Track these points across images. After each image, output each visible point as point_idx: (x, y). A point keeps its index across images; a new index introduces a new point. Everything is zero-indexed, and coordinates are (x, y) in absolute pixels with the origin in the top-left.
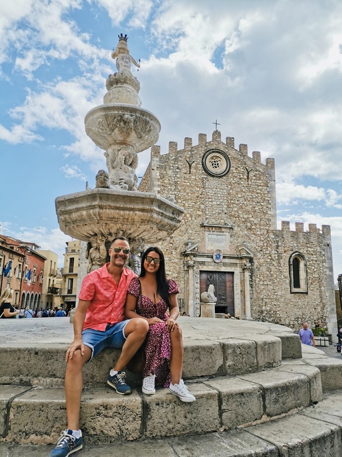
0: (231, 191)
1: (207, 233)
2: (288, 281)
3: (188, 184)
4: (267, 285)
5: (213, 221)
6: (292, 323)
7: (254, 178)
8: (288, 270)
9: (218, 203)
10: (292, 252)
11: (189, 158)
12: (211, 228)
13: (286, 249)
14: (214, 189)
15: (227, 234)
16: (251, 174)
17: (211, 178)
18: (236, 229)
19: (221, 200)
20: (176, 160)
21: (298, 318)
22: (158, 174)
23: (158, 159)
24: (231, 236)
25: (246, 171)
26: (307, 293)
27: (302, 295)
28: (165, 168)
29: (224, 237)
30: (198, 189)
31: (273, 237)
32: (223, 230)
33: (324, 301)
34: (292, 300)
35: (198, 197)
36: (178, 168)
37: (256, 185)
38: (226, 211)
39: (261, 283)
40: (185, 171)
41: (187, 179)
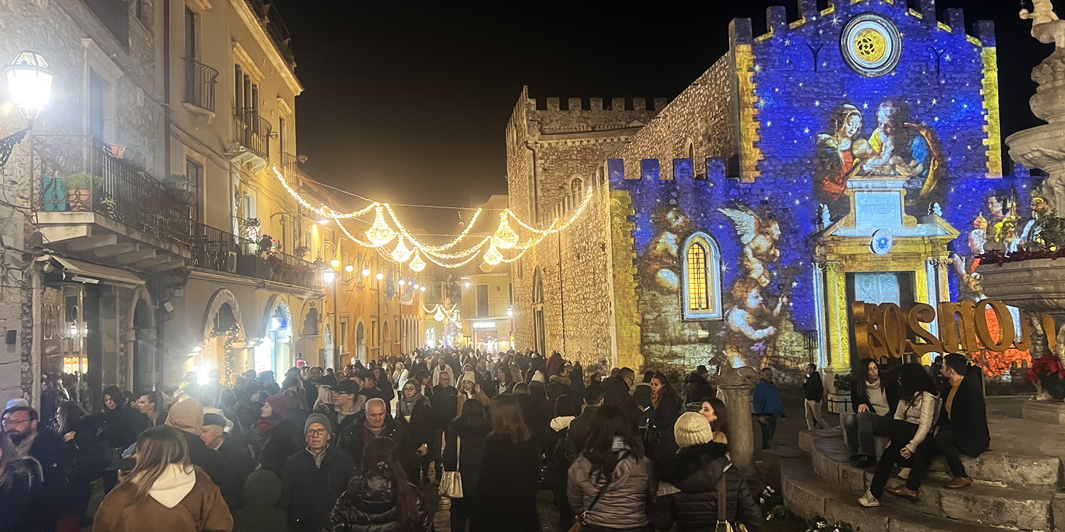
3: (813, 94)
7: (952, 68)
11: (813, 37)
12: (864, 185)
14: (867, 103)
15: (898, 194)
16: (946, 60)
17: (860, 78)
20: (785, 45)
22: (751, 80)
23: (748, 48)
25: (932, 54)
29: (891, 201)
31: (995, 192)
32: (889, 186)
36: (790, 62)
37: (955, 84)
40: (805, 69)
41: (810, 84)
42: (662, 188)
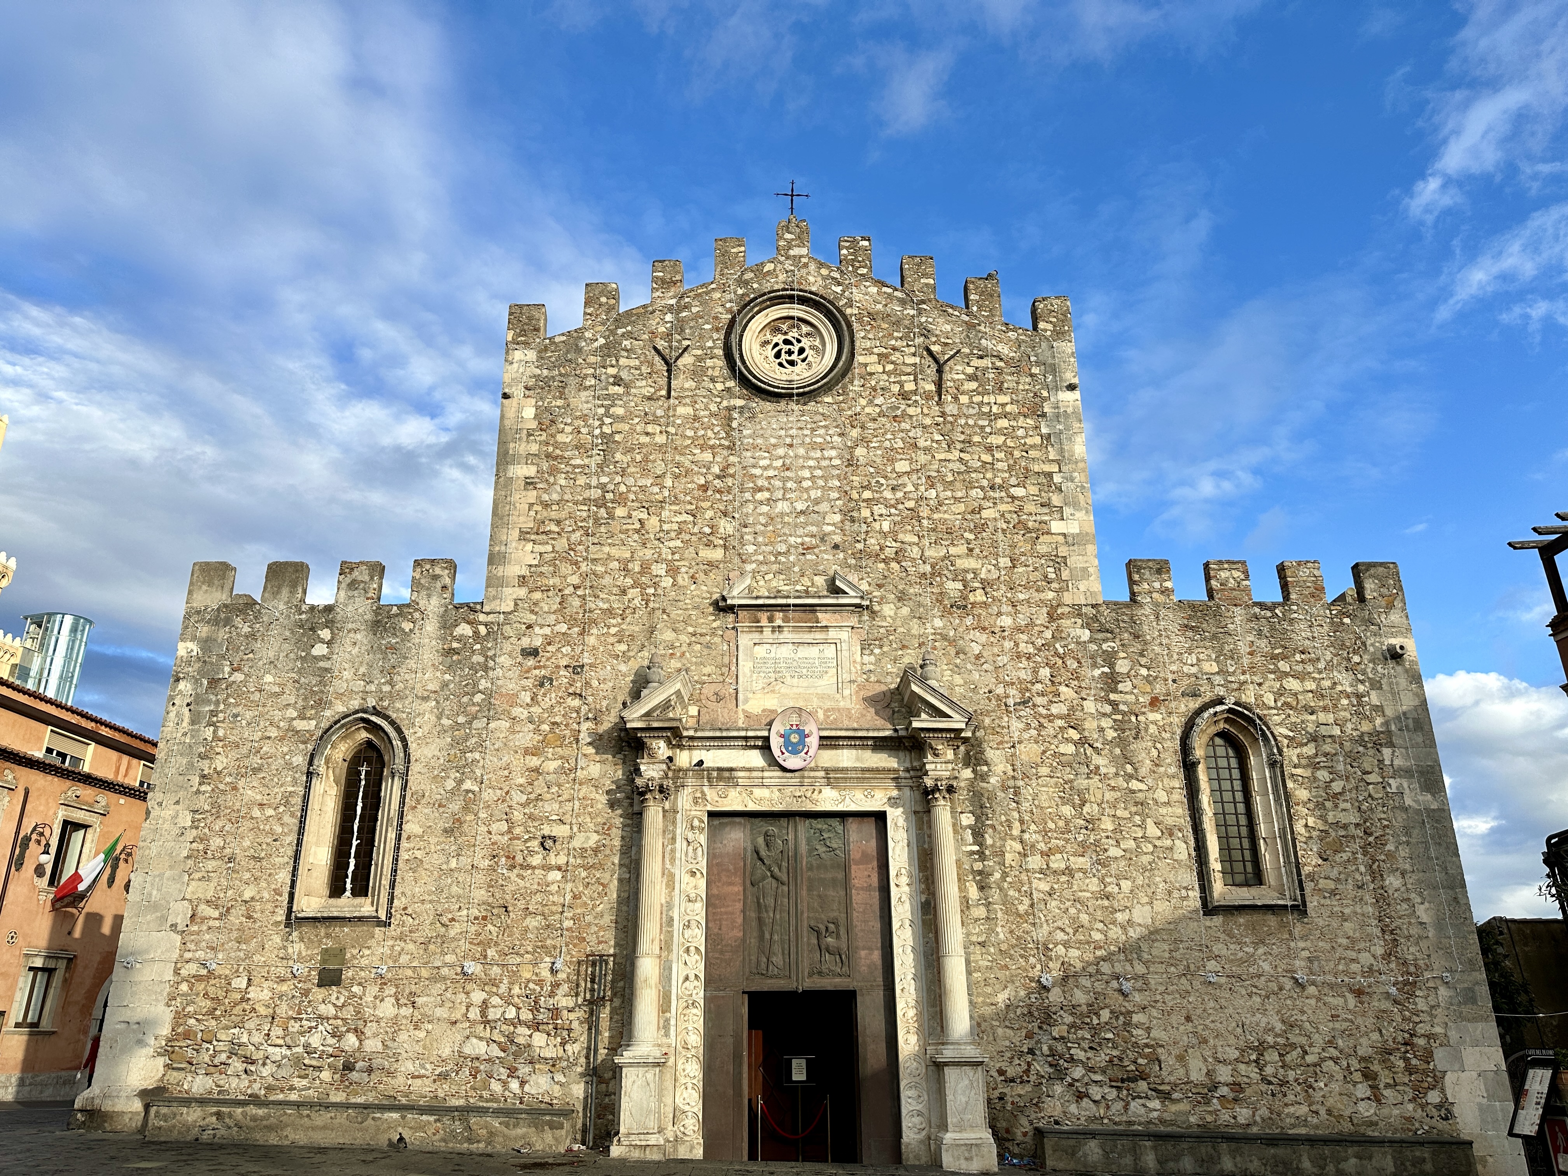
0: (860, 452)
1: (745, 640)
2: (1183, 850)
3: (661, 439)
4: (1069, 871)
5: (779, 583)
6: (1224, 1074)
7: (973, 385)
8: (1179, 795)
9: (800, 506)
10: (1194, 704)
11: (668, 336)
12: (764, 616)
13: (1159, 689)
14: (781, 451)
15: (844, 635)
16: (956, 373)
17: (768, 406)
18: (888, 610)
19: (814, 494)
20: (610, 350)
21: (1261, 1048)
22: (529, 412)
23: (532, 355)
24: (866, 646)
25: (929, 360)
26: (1300, 909)
27: (1272, 920)
28: (563, 386)
29: (830, 651)
30: (707, 456)
31: (1086, 635)
32: (824, 618)
33: (1410, 952)
34: (1218, 948)
35: (704, 488)
36: (618, 381)
37: (981, 415)
38: (837, 539)
39: (1035, 862)
40: (648, 391)
41: (656, 421)
42: (301, 620)
